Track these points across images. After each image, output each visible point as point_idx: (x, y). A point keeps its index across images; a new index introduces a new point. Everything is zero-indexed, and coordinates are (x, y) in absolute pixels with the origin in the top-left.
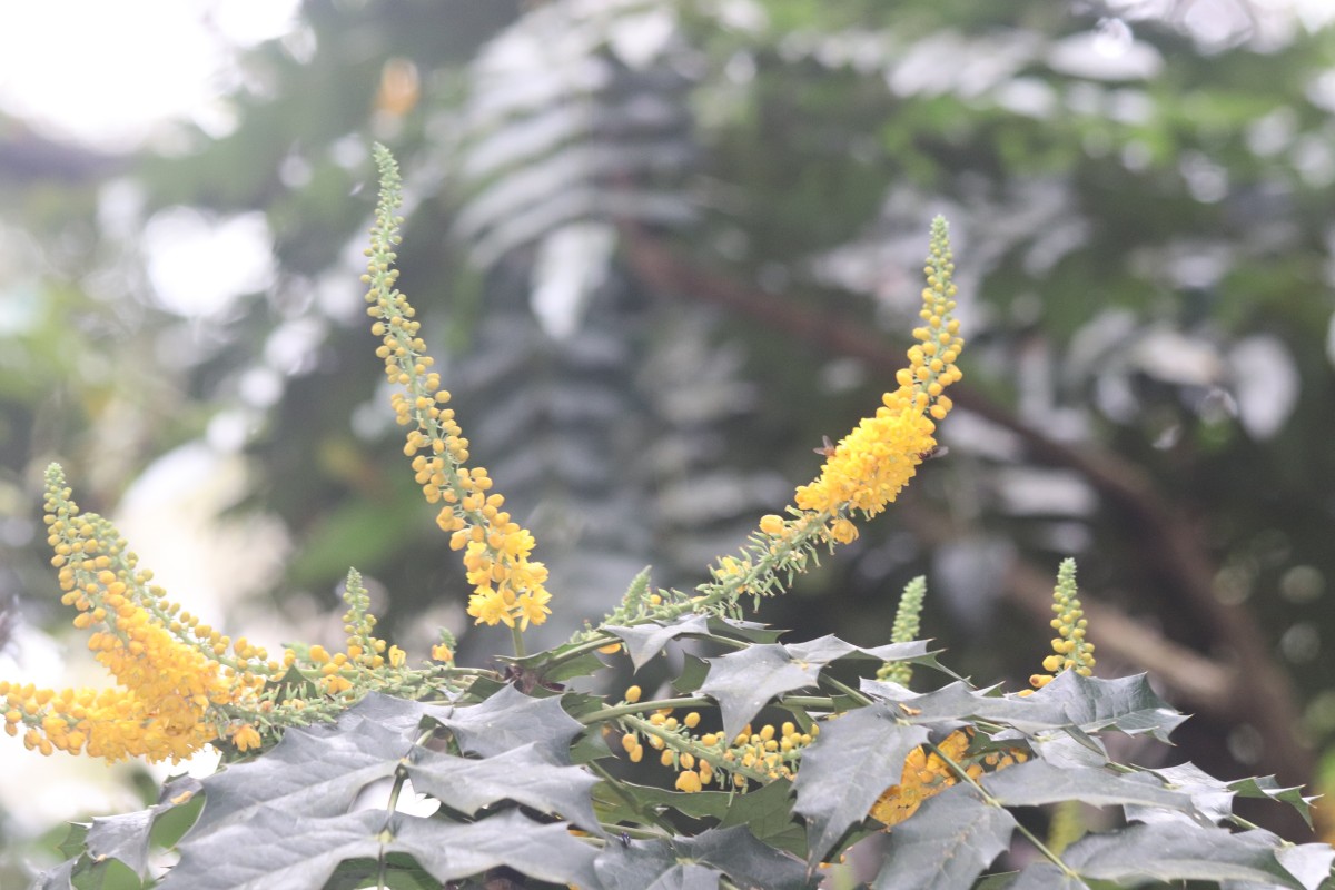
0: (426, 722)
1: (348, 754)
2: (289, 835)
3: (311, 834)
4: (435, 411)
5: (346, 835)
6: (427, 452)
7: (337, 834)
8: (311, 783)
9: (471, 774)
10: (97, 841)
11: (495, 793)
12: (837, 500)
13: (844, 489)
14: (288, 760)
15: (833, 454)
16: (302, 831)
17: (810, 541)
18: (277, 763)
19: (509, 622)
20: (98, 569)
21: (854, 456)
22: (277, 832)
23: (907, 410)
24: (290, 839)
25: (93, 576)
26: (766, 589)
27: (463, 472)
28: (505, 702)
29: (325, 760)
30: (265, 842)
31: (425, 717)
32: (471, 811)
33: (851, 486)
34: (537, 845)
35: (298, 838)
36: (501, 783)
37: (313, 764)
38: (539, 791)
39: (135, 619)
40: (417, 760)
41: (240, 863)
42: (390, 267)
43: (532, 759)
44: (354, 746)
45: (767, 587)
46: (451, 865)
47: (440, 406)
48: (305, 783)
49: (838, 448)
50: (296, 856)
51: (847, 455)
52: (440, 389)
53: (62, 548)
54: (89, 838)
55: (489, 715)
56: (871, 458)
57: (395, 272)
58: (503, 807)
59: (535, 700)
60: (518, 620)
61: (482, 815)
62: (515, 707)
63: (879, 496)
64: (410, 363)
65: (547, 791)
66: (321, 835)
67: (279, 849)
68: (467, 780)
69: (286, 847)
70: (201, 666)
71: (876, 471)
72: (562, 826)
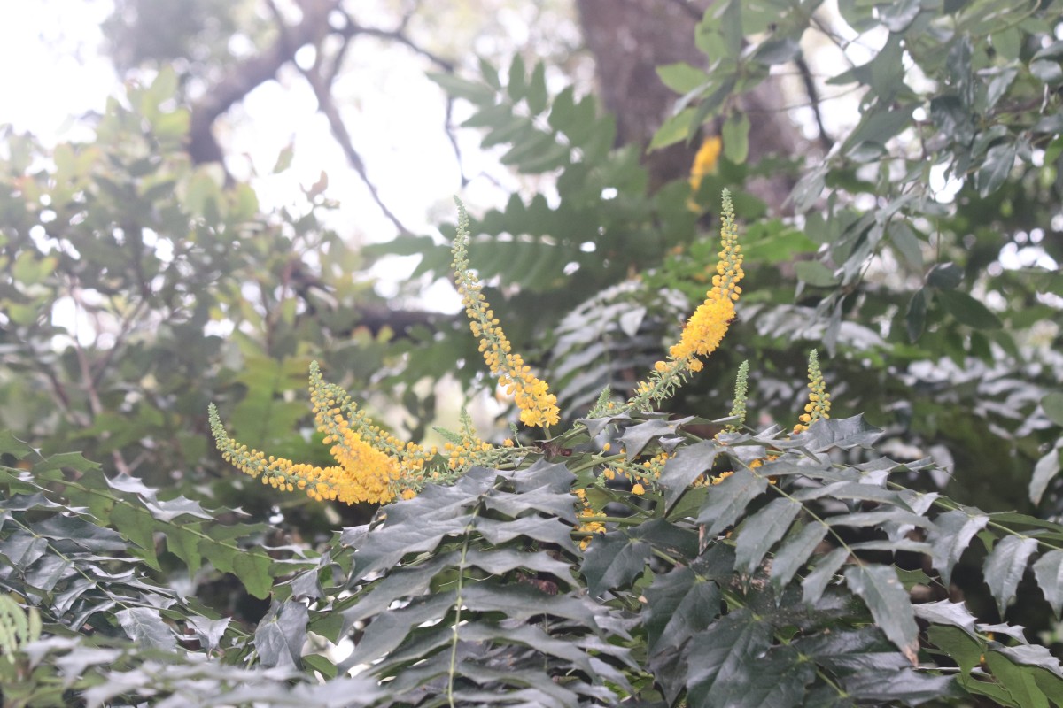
0: (499, 479)
1: (457, 494)
2: (423, 527)
3: (434, 527)
4: (491, 330)
5: (451, 527)
6: (490, 348)
7: (447, 527)
8: (438, 508)
9: (517, 500)
10: (345, 539)
11: (526, 506)
12: (690, 352)
13: (693, 347)
14: (428, 497)
15: (685, 327)
16: (430, 526)
17: (682, 371)
18: (423, 499)
19: (540, 425)
20: (335, 415)
21: (696, 328)
22: (418, 527)
23: (719, 300)
24: (423, 529)
25: (333, 418)
26: (663, 396)
27: (509, 356)
28: (539, 467)
29: (446, 496)
30: (411, 531)
31: (498, 476)
32: (514, 515)
33: (696, 344)
34: (542, 527)
35: (427, 529)
36: (530, 502)
37: (440, 499)
38: (549, 505)
39: (353, 439)
40: (491, 495)
41: (398, 540)
42: (464, 259)
43: (548, 491)
44: (460, 490)
45: (663, 394)
46: (499, 537)
47: (494, 327)
48: (435, 508)
49: (688, 324)
50: (426, 536)
51: (692, 327)
52: (493, 318)
53: (317, 404)
54: (341, 538)
55: (531, 474)
56: (704, 328)
57: (467, 261)
58: (530, 512)
59: (553, 465)
60: (544, 423)
61: (518, 517)
62: (543, 469)
63: (711, 345)
64: (477, 307)
65: (553, 505)
66: (439, 527)
67: (418, 534)
68: (514, 502)
69: (421, 533)
70: (386, 462)
71: (706, 333)
72: (556, 519)
